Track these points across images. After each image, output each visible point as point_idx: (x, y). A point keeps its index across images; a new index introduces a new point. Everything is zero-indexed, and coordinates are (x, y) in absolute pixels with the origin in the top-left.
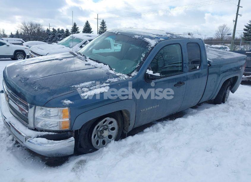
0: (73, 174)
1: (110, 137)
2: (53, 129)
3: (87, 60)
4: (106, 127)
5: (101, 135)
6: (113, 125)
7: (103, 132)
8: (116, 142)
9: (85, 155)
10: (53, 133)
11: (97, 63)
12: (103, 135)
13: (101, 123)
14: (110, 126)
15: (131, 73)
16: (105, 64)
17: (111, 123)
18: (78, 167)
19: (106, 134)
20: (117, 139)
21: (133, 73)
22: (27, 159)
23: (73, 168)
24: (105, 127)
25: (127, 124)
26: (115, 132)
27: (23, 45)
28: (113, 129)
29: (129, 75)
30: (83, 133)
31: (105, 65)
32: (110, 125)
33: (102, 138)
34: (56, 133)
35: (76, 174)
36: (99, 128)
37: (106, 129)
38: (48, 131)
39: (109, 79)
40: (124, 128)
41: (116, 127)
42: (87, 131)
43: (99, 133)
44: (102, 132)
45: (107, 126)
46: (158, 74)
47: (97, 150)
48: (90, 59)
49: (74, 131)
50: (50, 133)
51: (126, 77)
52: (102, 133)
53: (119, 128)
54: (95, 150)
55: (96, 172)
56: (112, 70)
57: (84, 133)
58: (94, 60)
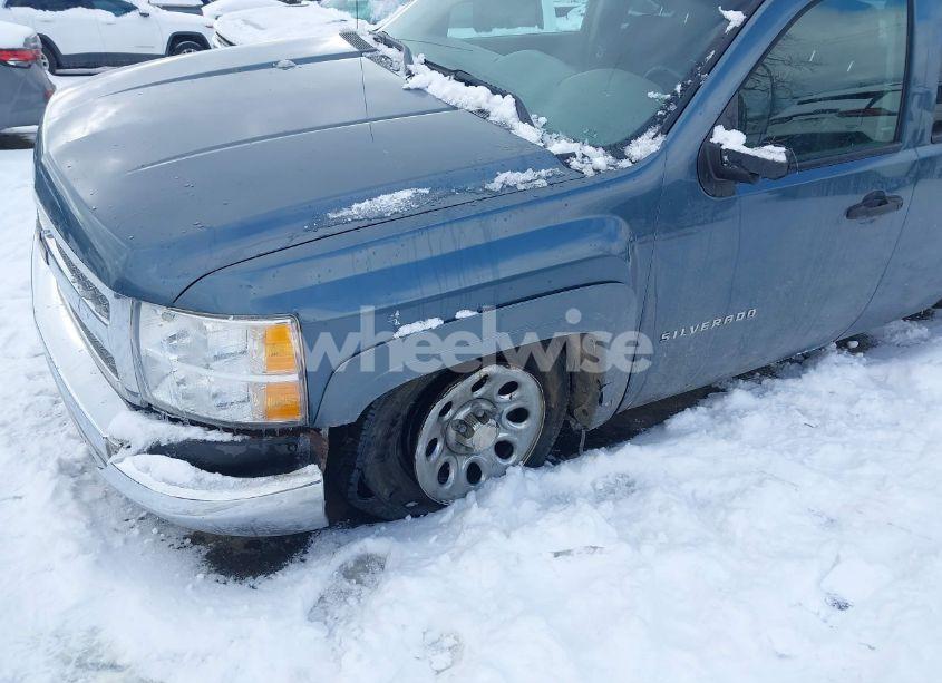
0: (313, 632)
1: (503, 449)
2: (224, 415)
3: (411, 67)
4: (485, 406)
5: (459, 444)
6: (519, 399)
7: (469, 433)
8: (531, 473)
9: (383, 527)
10: (227, 437)
11: (461, 85)
12: (468, 442)
13: (463, 391)
14: (507, 403)
15: (627, 142)
16: (494, 91)
17: (510, 387)
18: (343, 595)
19: (484, 437)
20: (534, 462)
21: (639, 140)
22: (133, 522)
23: (322, 599)
24: (479, 409)
25: (590, 398)
26: (527, 430)
27: (201, 14)
28: (519, 415)
29: (617, 151)
30: (375, 431)
31: (499, 96)
32: (507, 397)
33: (468, 455)
34: (238, 438)
35: (331, 634)
36: (451, 412)
37: (483, 419)
38: (202, 425)
39: (502, 177)
40: (570, 412)
41: (536, 407)
42: (393, 424)
43: (452, 433)
44: (465, 428)
45: (491, 402)
46: (775, 153)
47: (438, 506)
48: (426, 62)
49: (325, 432)
50: (214, 436)
51: (601, 160)
52: (464, 435)
53: (548, 409)
54: (428, 506)
55: (424, 633)
56: (532, 124)
57: (380, 432)
58: (445, 71)
